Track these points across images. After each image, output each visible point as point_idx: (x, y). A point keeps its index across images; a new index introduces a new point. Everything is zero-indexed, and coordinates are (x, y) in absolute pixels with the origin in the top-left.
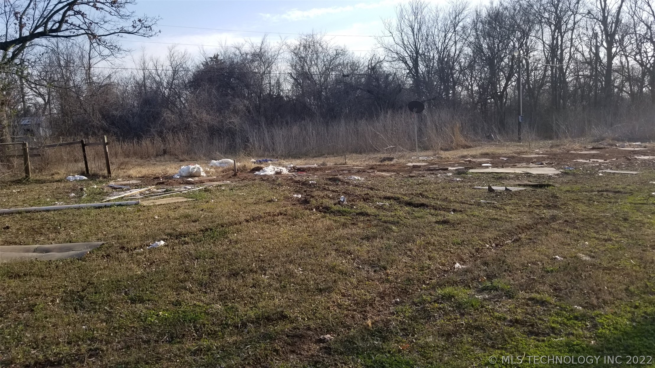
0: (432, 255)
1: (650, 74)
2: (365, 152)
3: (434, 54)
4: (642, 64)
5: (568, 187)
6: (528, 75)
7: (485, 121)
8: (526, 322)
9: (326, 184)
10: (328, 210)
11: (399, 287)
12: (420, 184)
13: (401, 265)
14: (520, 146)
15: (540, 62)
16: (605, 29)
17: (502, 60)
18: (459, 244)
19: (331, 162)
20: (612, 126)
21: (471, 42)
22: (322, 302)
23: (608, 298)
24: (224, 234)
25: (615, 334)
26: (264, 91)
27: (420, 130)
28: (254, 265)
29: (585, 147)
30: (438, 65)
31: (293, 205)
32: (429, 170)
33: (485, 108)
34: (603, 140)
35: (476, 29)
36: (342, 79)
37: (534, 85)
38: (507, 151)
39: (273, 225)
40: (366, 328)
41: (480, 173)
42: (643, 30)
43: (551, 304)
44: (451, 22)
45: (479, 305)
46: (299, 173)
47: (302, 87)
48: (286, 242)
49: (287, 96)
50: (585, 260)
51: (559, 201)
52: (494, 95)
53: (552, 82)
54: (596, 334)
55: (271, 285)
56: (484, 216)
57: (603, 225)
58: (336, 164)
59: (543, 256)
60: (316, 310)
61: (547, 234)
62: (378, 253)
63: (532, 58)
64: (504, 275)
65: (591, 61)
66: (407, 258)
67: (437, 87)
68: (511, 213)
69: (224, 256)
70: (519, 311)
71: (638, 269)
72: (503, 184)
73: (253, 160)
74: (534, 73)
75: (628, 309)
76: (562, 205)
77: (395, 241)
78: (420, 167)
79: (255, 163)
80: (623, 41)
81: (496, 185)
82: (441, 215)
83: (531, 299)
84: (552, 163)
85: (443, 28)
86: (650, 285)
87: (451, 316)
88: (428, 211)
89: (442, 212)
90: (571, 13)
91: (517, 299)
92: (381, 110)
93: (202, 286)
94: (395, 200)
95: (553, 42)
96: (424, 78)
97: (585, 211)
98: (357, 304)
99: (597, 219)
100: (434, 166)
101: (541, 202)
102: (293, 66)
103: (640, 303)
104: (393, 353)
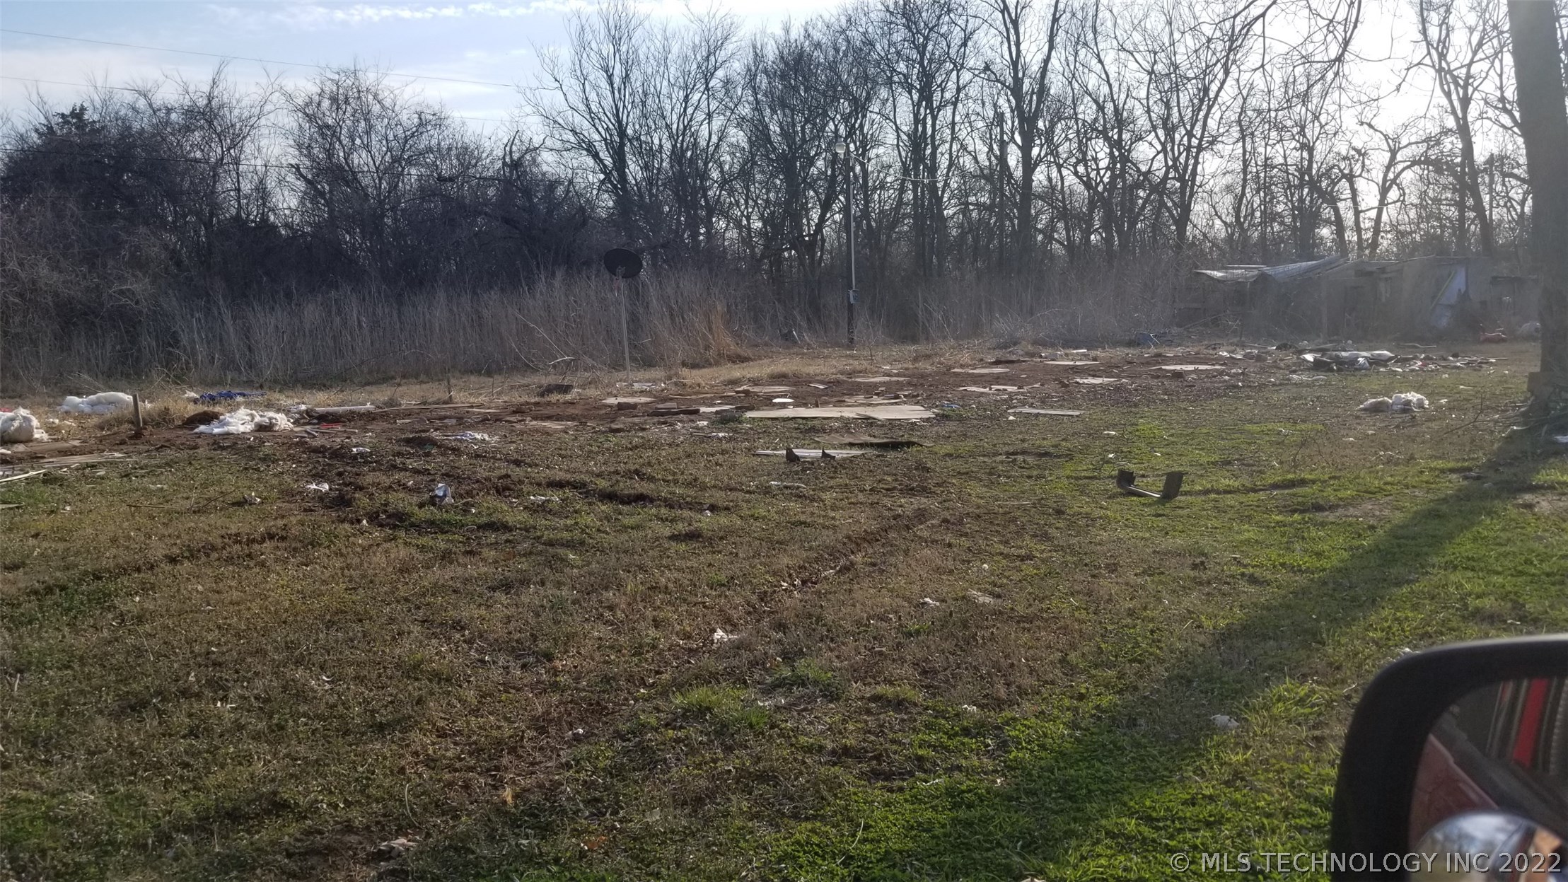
0: (662, 615)
1: (1103, 206)
2: (499, 371)
3: (660, 139)
4: (1088, 185)
5: (949, 448)
6: (867, 200)
7: (779, 300)
8: (866, 752)
9: (399, 454)
10: (402, 521)
11: (583, 699)
12: (636, 447)
13: (588, 646)
14: (852, 357)
15: (892, 171)
16: (1019, 106)
17: (811, 162)
18: (724, 585)
19: (410, 396)
20: (1032, 314)
21: (743, 118)
22: (385, 758)
23: (1028, 681)
24: (102, 600)
25: (1042, 759)
26: (221, 209)
27: (634, 319)
28: (192, 678)
29: (982, 360)
30: (672, 167)
31: (305, 510)
32: (657, 413)
33: (778, 270)
34: (1015, 344)
35: (754, 88)
36: (435, 187)
37: (877, 221)
38: (825, 370)
39: (248, 567)
40: (500, 808)
41: (768, 419)
42: (1089, 111)
43: (915, 705)
44: (699, 67)
45: (765, 724)
46: (324, 428)
47: (327, 203)
48: (286, 610)
49: (286, 225)
50: (984, 604)
51: (932, 478)
52: (797, 242)
53: (916, 217)
54: (1005, 762)
55: (240, 728)
56: (776, 517)
57: (1017, 526)
58: (424, 403)
59: (899, 601)
60: (368, 778)
61: (906, 552)
62: (532, 621)
63: (873, 162)
64: (820, 649)
65: (992, 174)
66: (602, 627)
67: (672, 218)
68: (834, 508)
69: (102, 660)
70: (851, 727)
71: (1082, 615)
72: (818, 442)
73: (193, 395)
74: (879, 195)
75: (1067, 702)
76: (938, 485)
77: (574, 588)
78: (634, 406)
79: (195, 401)
80: (1054, 132)
81: (803, 447)
82: (683, 519)
83: (876, 698)
84: (918, 396)
85: (681, 80)
86: (1107, 648)
87: (703, 757)
88: (654, 511)
89: (686, 513)
90: (952, 66)
91: (847, 700)
92: (538, 267)
93: (35, 745)
94: (575, 488)
95: (916, 128)
96: (641, 196)
97: (982, 498)
98: (477, 751)
99: (1005, 514)
100: (668, 405)
101: (896, 480)
102: (303, 148)
103: (1087, 689)
104: (565, 863)
